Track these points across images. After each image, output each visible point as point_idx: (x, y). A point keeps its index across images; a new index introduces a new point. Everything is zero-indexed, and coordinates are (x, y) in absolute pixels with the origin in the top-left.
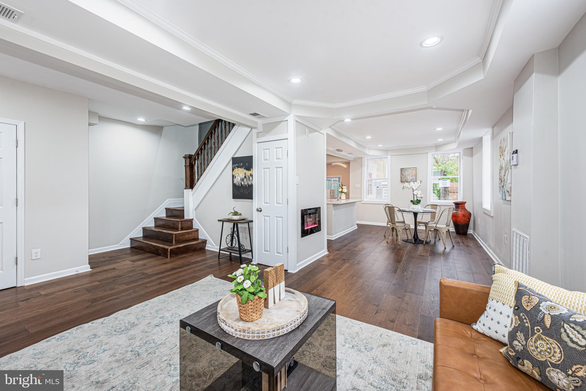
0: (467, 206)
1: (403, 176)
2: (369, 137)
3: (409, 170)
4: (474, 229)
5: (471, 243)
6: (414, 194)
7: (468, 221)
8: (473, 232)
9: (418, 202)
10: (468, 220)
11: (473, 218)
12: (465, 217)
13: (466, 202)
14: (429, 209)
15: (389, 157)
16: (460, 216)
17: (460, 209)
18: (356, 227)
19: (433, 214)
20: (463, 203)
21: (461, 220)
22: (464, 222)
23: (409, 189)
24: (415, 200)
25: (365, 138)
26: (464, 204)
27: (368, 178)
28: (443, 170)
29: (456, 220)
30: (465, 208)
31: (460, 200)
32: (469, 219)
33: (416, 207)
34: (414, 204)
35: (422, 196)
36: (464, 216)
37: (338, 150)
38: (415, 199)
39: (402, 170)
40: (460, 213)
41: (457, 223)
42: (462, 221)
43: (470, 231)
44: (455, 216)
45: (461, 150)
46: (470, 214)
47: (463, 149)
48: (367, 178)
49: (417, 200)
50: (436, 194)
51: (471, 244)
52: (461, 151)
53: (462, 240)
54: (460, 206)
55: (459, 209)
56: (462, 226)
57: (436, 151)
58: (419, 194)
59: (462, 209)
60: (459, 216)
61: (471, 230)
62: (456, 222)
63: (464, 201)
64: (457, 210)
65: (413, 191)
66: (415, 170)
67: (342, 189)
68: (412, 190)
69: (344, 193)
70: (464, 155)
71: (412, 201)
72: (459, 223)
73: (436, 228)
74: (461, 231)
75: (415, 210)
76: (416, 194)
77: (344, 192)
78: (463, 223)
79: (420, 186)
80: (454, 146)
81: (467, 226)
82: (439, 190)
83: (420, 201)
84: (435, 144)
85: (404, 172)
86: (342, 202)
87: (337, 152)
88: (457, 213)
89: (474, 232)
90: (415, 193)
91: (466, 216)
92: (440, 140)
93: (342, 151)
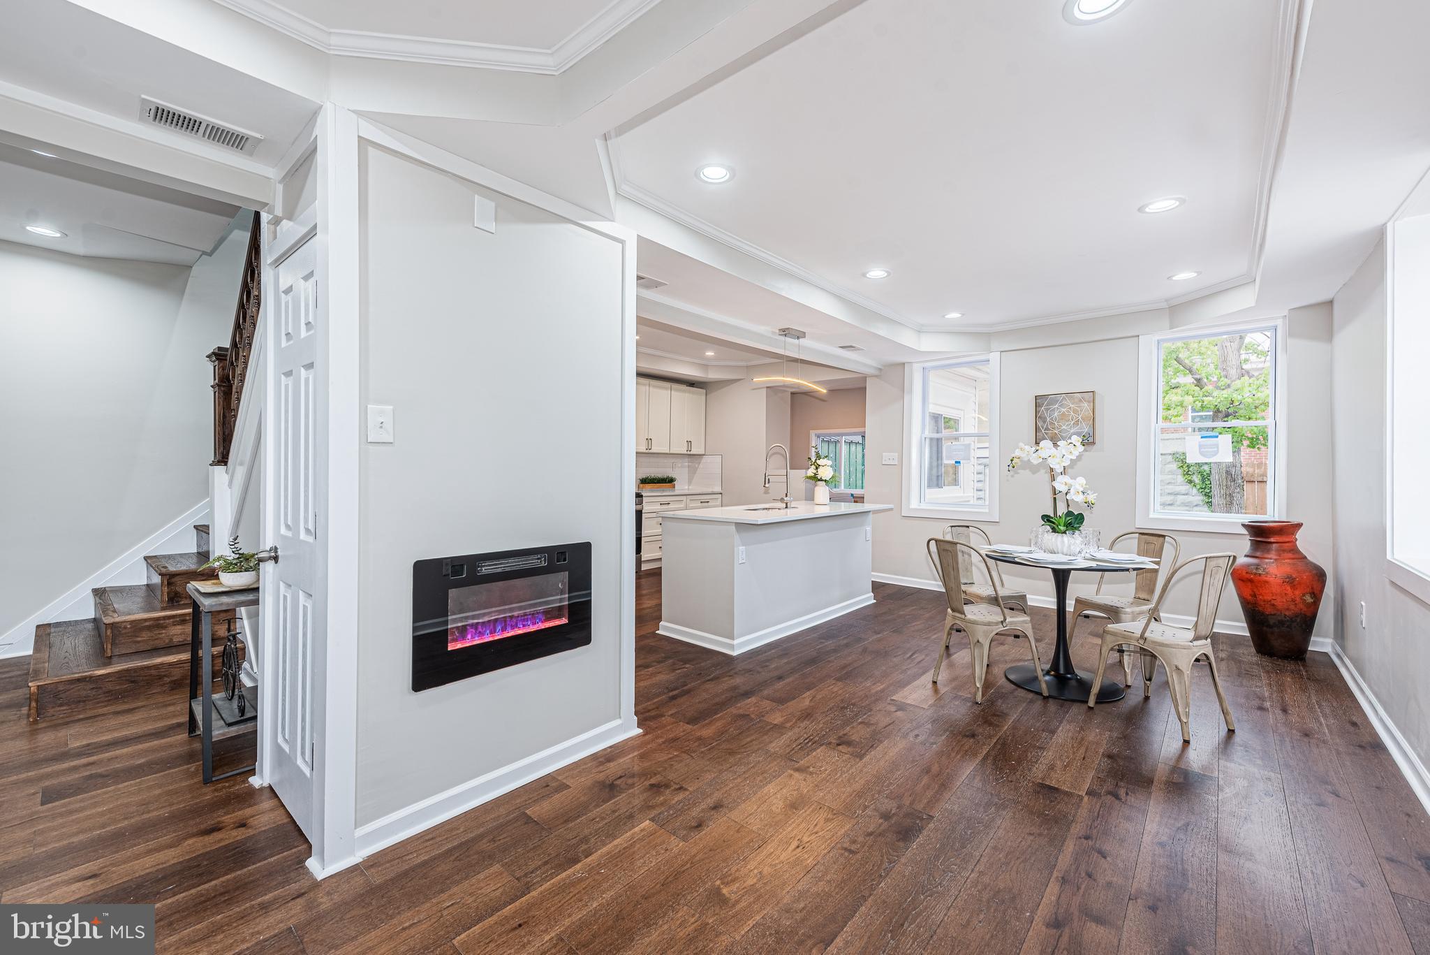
0: (1303, 541)
1: (1044, 422)
2: (877, 273)
3: (1068, 402)
4: (1340, 634)
5: (1325, 716)
6: (1054, 489)
7: (1308, 605)
8: (1333, 647)
9: (1073, 522)
10: (1309, 599)
11: (1336, 591)
12: (1294, 587)
13: (1299, 526)
14: (1128, 556)
15: (994, 357)
16: (1271, 579)
17: (1273, 552)
18: (868, 599)
19: (1146, 578)
20: (1287, 530)
21: (1281, 599)
22: (1292, 607)
23: (1034, 469)
24: (1059, 513)
25: (864, 275)
26: (1293, 533)
27: (927, 434)
28: (1222, 408)
29: (1254, 596)
30: (1294, 550)
31: (1274, 514)
32: (1317, 596)
33: (1063, 542)
34: (1054, 530)
35: (1091, 498)
36: (1291, 581)
37: (785, 332)
38: (1062, 510)
39: (1039, 401)
40: (1274, 568)
41: (1261, 609)
42: (1280, 603)
43: (1321, 642)
44: (1251, 581)
45: (1278, 316)
46: (1320, 575)
47: (1286, 313)
48: (923, 432)
49: (1069, 514)
50: (1198, 487)
51: (1325, 723)
52: (1279, 323)
53: (1281, 689)
54: (1272, 540)
55: (1268, 551)
56: (1282, 623)
57: (1171, 328)
58: (1076, 489)
59: (1281, 551)
60: (1267, 582)
61: (1325, 637)
62: (1255, 604)
63: (1295, 520)
64: (1258, 554)
65: (1053, 479)
66: (1089, 402)
67: (817, 468)
68: (1047, 477)
69: (825, 481)
70: (1291, 334)
71: (1046, 518)
72: (1269, 610)
73: (1141, 641)
74: (1277, 643)
75: (1060, 560)
76: (1064, 489)
77: (821, 480)
78: (1288, 609)
79: (1079, 457)
80: (1245, 299)
81: (1307, 622)
82: (1209, 475)
83: (1080, 518)
84: (1166, 300)
85: (1047, 410)
86: (816, 513)
87: (783, 338)
88: (1257, 566)
89: (1338, 649)
90: (1060, 485)
91: (1299, 583)
92: (1185, 276)
93: (800, 335)
